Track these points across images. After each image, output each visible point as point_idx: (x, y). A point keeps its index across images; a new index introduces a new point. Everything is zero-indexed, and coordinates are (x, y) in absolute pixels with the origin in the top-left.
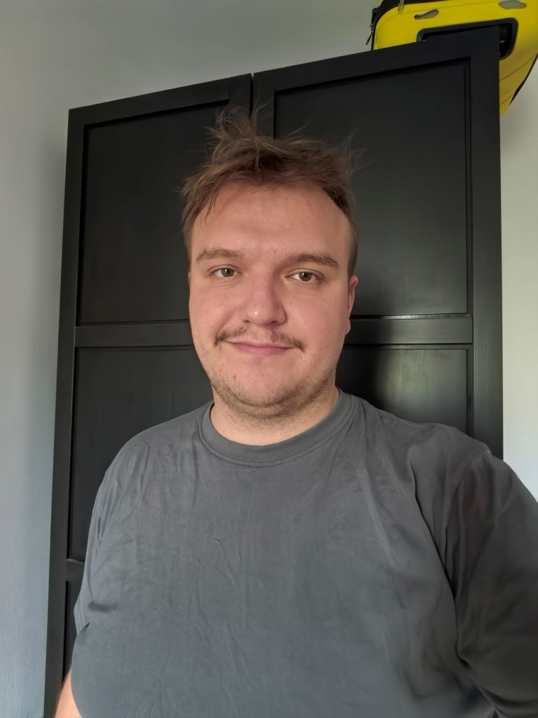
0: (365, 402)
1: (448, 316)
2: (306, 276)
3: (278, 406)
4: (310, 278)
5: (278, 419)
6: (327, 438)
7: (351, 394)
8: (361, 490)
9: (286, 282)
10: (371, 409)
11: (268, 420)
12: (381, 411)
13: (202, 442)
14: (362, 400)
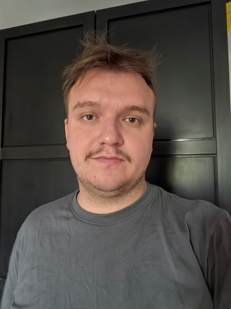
0: (161, 189)
1: (204, 139)
2: (133, 120)
3: (117, 191)
4: (135, 121)
5: (115, 199)
6: (141, 209)
7: (153, 184)
8: (160, 238)
9: (122, 122)
10: (165, 192)
11: (110, 199)
12: (170, 194)
13: (72, 212)
14: (159, 187)
